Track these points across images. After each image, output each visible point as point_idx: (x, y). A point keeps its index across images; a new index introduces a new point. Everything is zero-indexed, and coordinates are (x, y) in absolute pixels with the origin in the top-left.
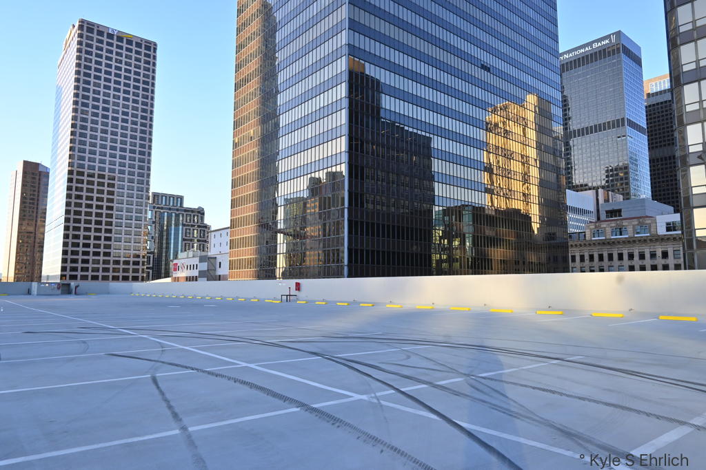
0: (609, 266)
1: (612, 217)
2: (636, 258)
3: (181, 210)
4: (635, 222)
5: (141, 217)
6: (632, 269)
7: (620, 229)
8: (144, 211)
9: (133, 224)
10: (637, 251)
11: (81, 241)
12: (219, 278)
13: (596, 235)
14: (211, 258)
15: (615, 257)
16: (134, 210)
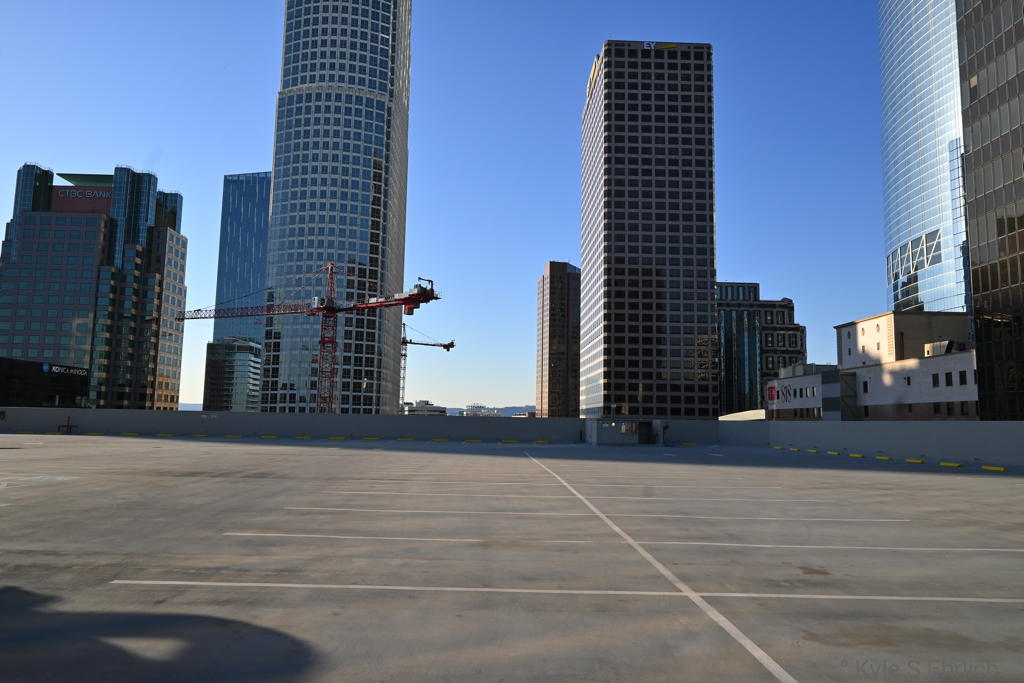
3: (758, 306)
9: (696, 329)
11: (627, 358)
12: (866, 415)
14: (848, 374)
16: (695, 306)
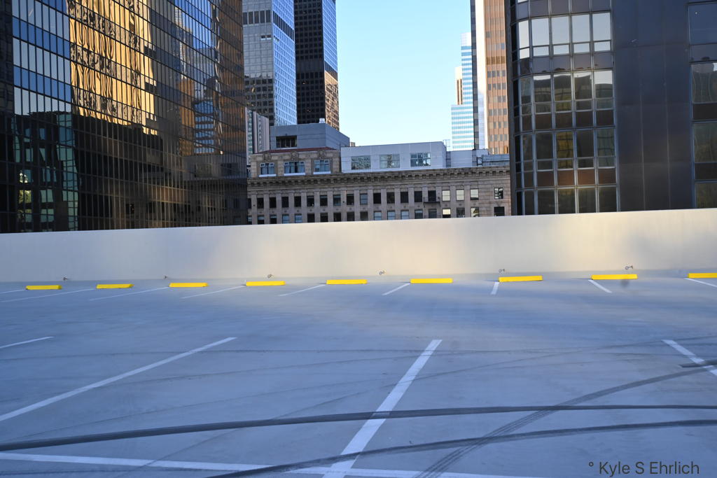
0: (283, 215)
1: (283, 146)
2: (317, 203)
4: (314, 155)
6: (311, 219)
7: (296, 163)
10: (318, 193)
13: (265, 170)
15: (292, 202)
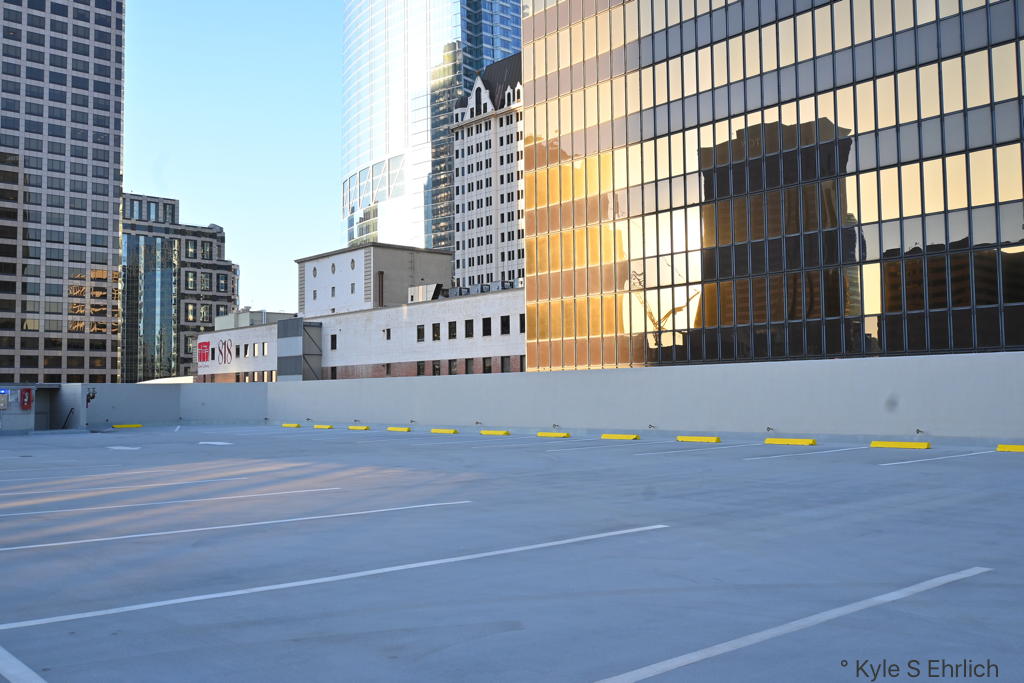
3: (176, 232)
5: (105, 238)
8: (111, 223)
9: (88, 255)
12: (334, 373)
14: (310, 325)
16: (89, 220)
